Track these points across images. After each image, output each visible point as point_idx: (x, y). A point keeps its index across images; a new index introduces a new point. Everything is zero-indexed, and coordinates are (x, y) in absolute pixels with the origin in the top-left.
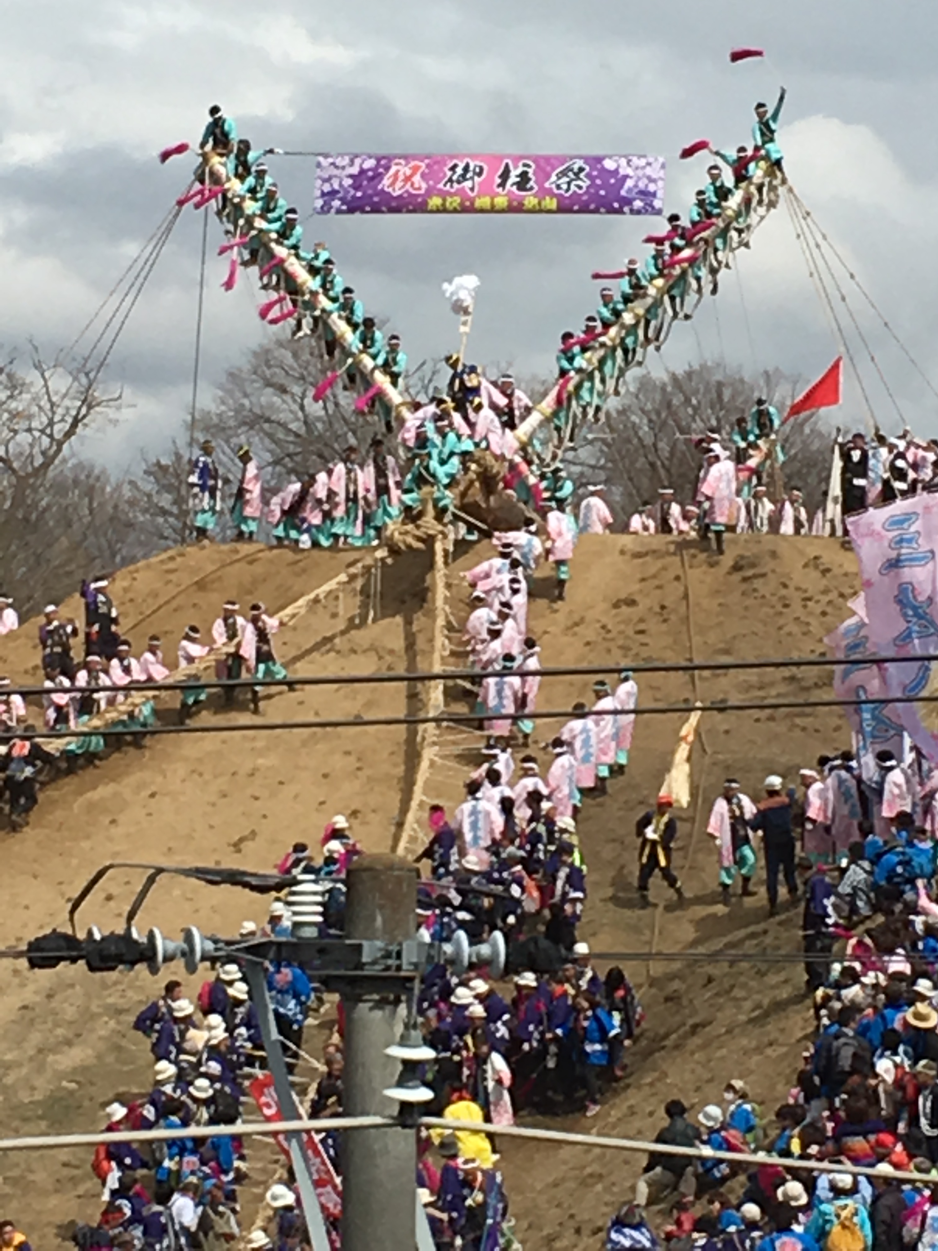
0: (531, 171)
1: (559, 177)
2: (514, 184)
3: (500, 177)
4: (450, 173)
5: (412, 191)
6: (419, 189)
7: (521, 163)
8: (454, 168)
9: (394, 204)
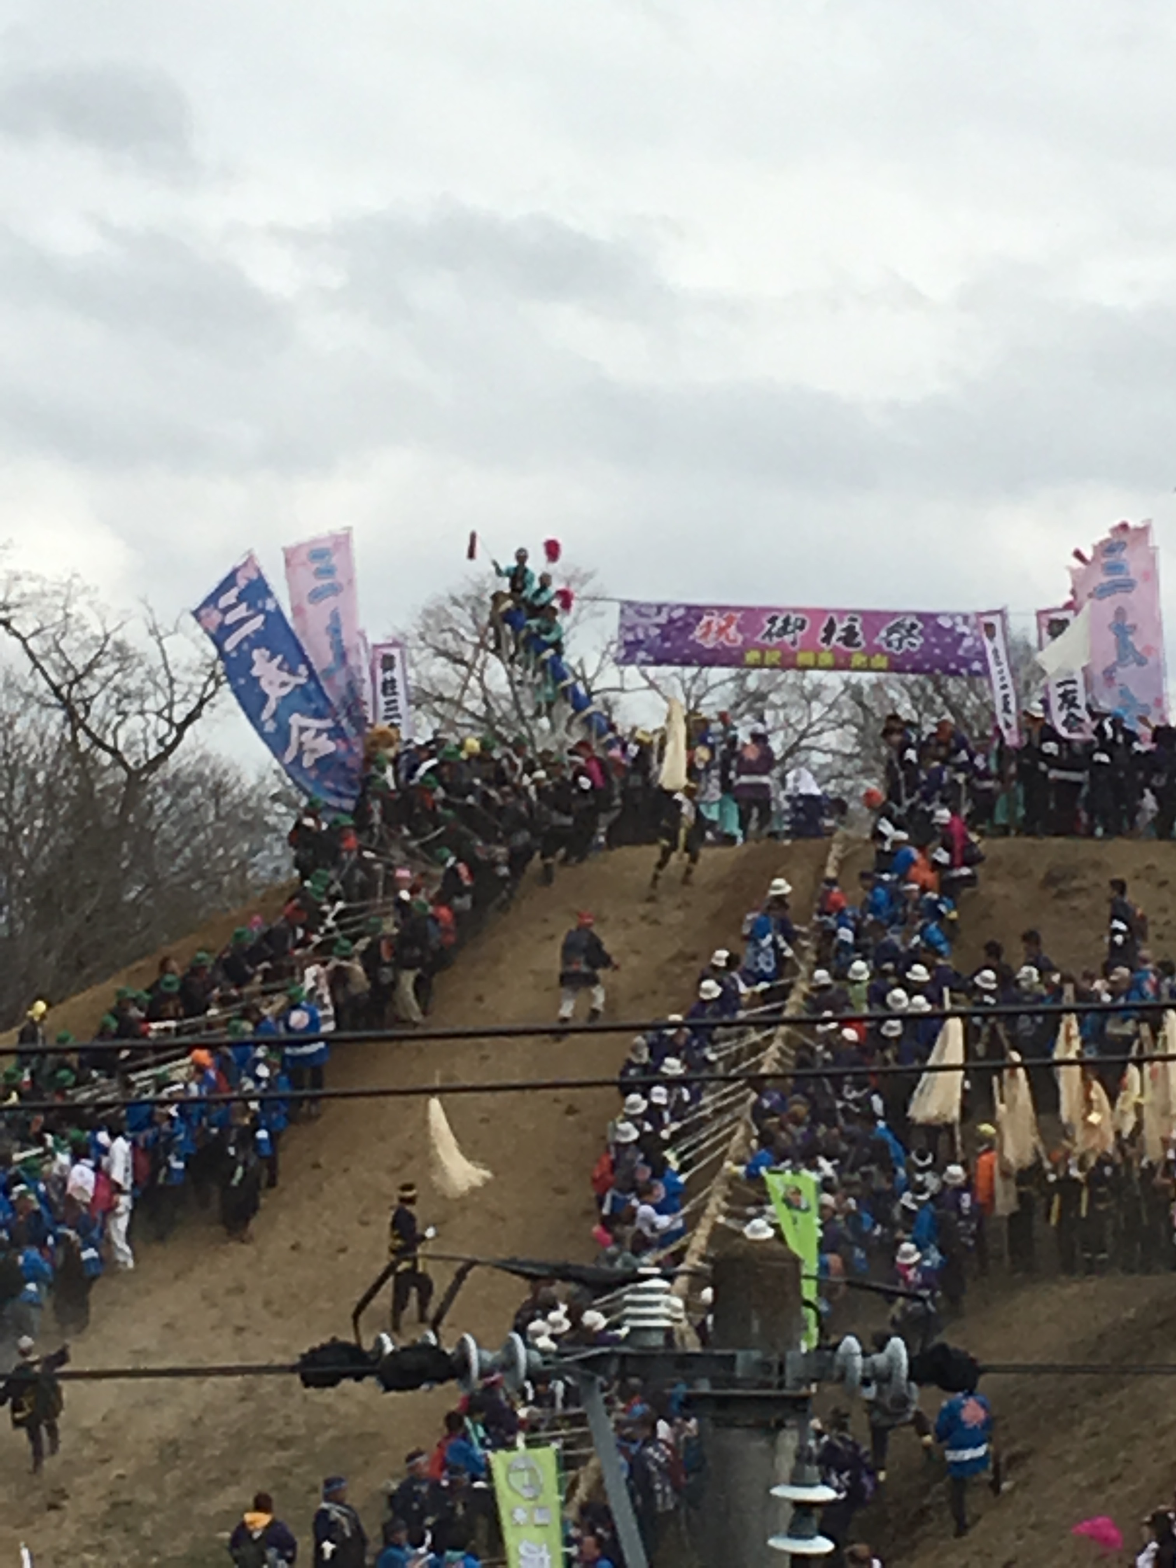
0: (858, 625)
1: (891, 631)
2: (839, 639)
3: (825, 630)
4: (768, 626)
5: (727, 644)
6: (735, 641)
7: (847, 617)
8: (773, 621)
9: (707, 657)
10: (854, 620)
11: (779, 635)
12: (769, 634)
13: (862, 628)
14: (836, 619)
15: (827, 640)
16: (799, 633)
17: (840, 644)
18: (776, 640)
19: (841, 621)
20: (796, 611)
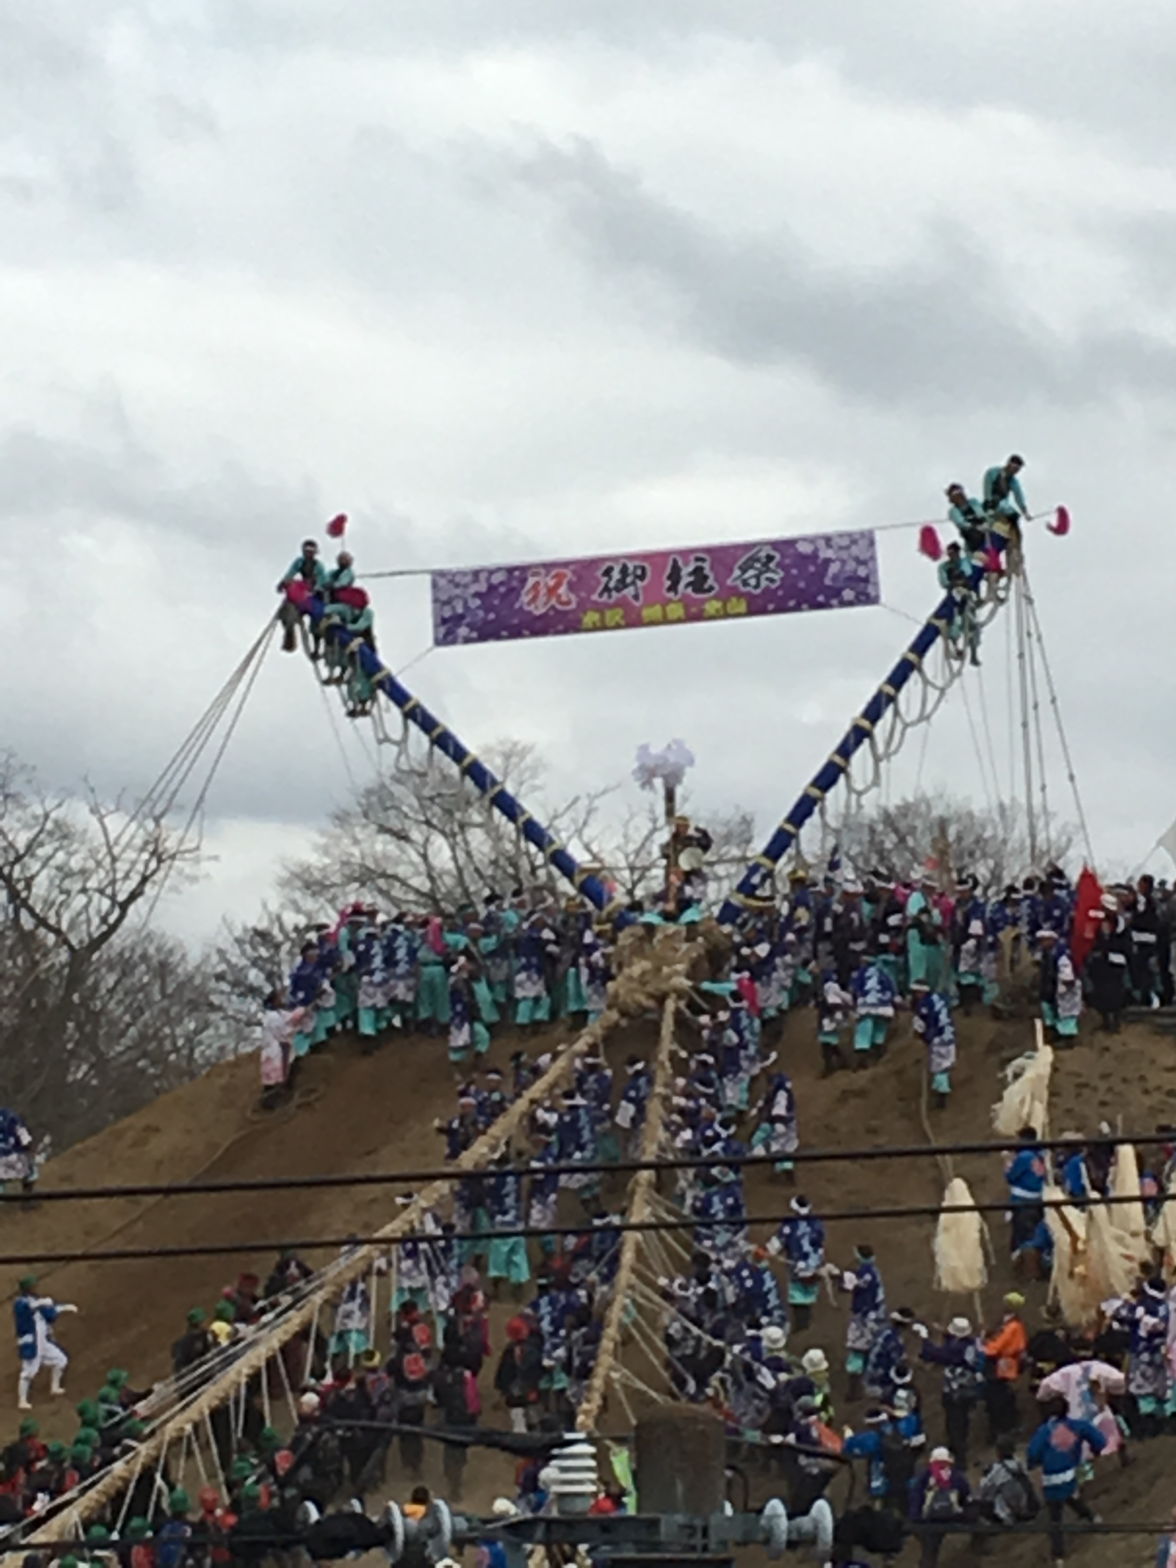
0: (706, 566)
1: (744, 570)
2: (688, 585)
3: (669, 577)
4: (605, 579)
5: (559, 607)
6: (568, 603)
7: (692, 557)
8: (608, 572)
9: (538, 625)
10: (702, 560)
11: (618, 589)
12: (606, 589)
13: (712, 568)
14: (680, 563)
15: (673, 588)
16: (639, 583)
17: (689, 590)
18: (614, 594)
19: (686, 564)
20: (632, 557)
